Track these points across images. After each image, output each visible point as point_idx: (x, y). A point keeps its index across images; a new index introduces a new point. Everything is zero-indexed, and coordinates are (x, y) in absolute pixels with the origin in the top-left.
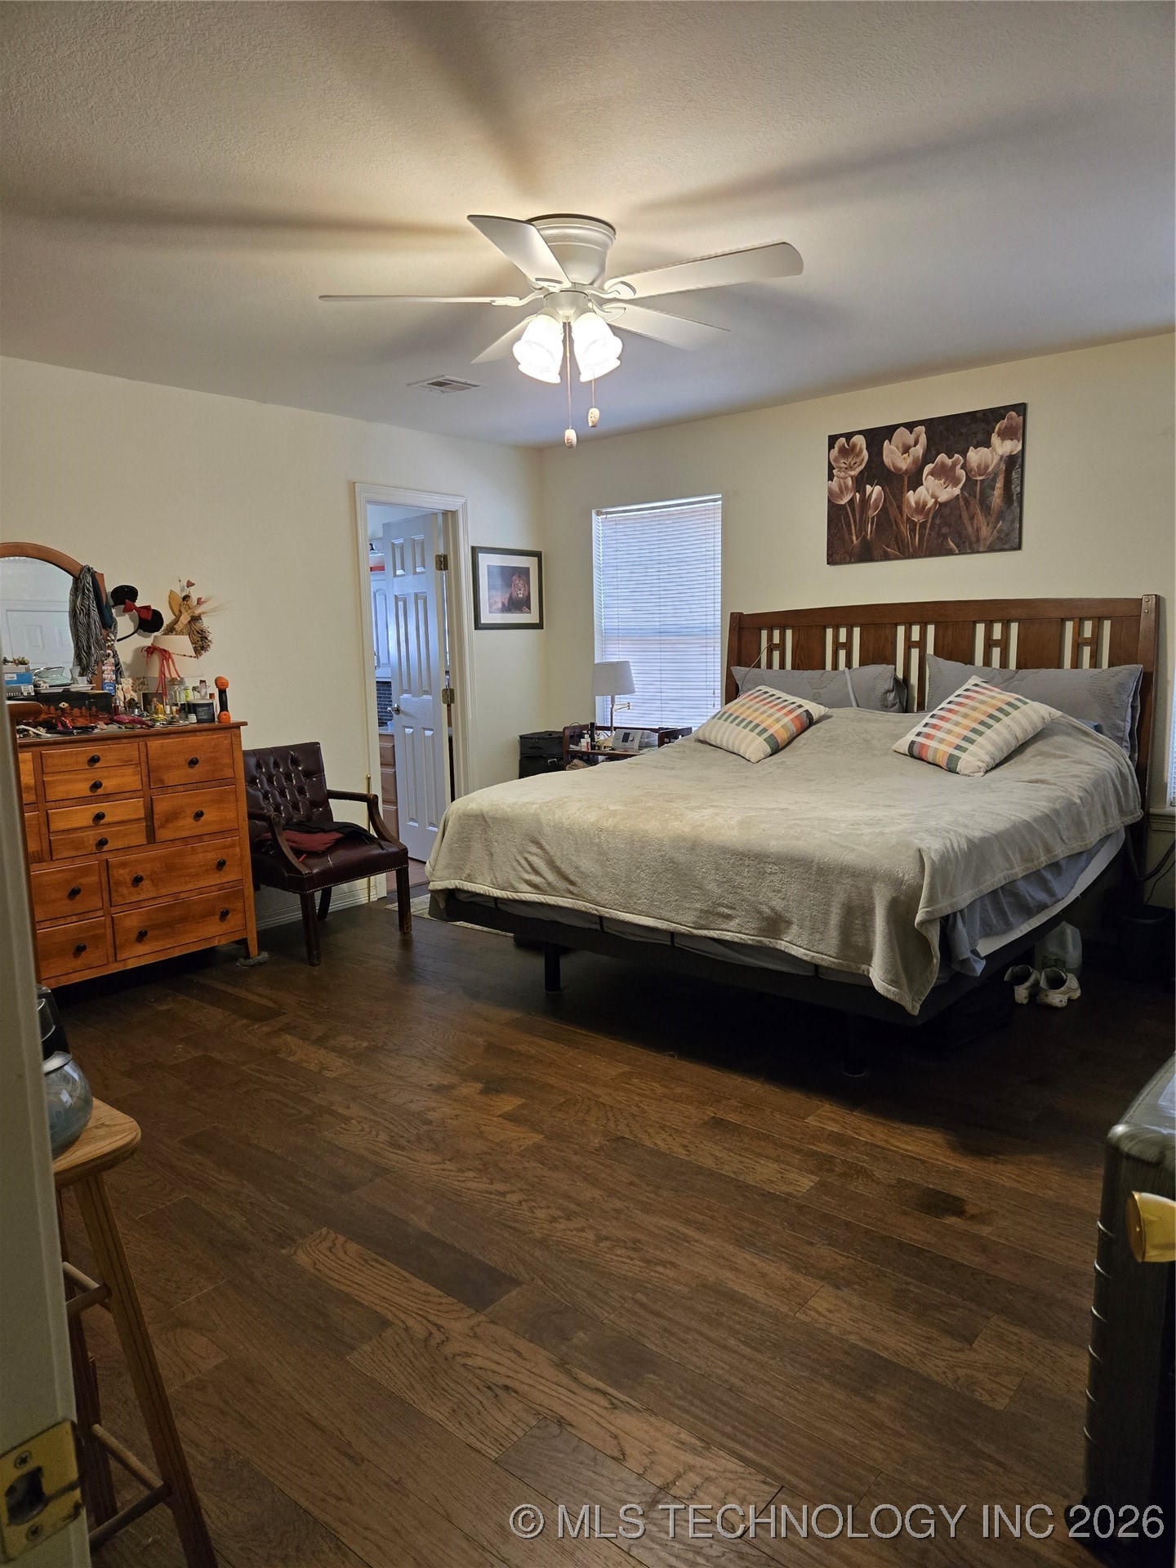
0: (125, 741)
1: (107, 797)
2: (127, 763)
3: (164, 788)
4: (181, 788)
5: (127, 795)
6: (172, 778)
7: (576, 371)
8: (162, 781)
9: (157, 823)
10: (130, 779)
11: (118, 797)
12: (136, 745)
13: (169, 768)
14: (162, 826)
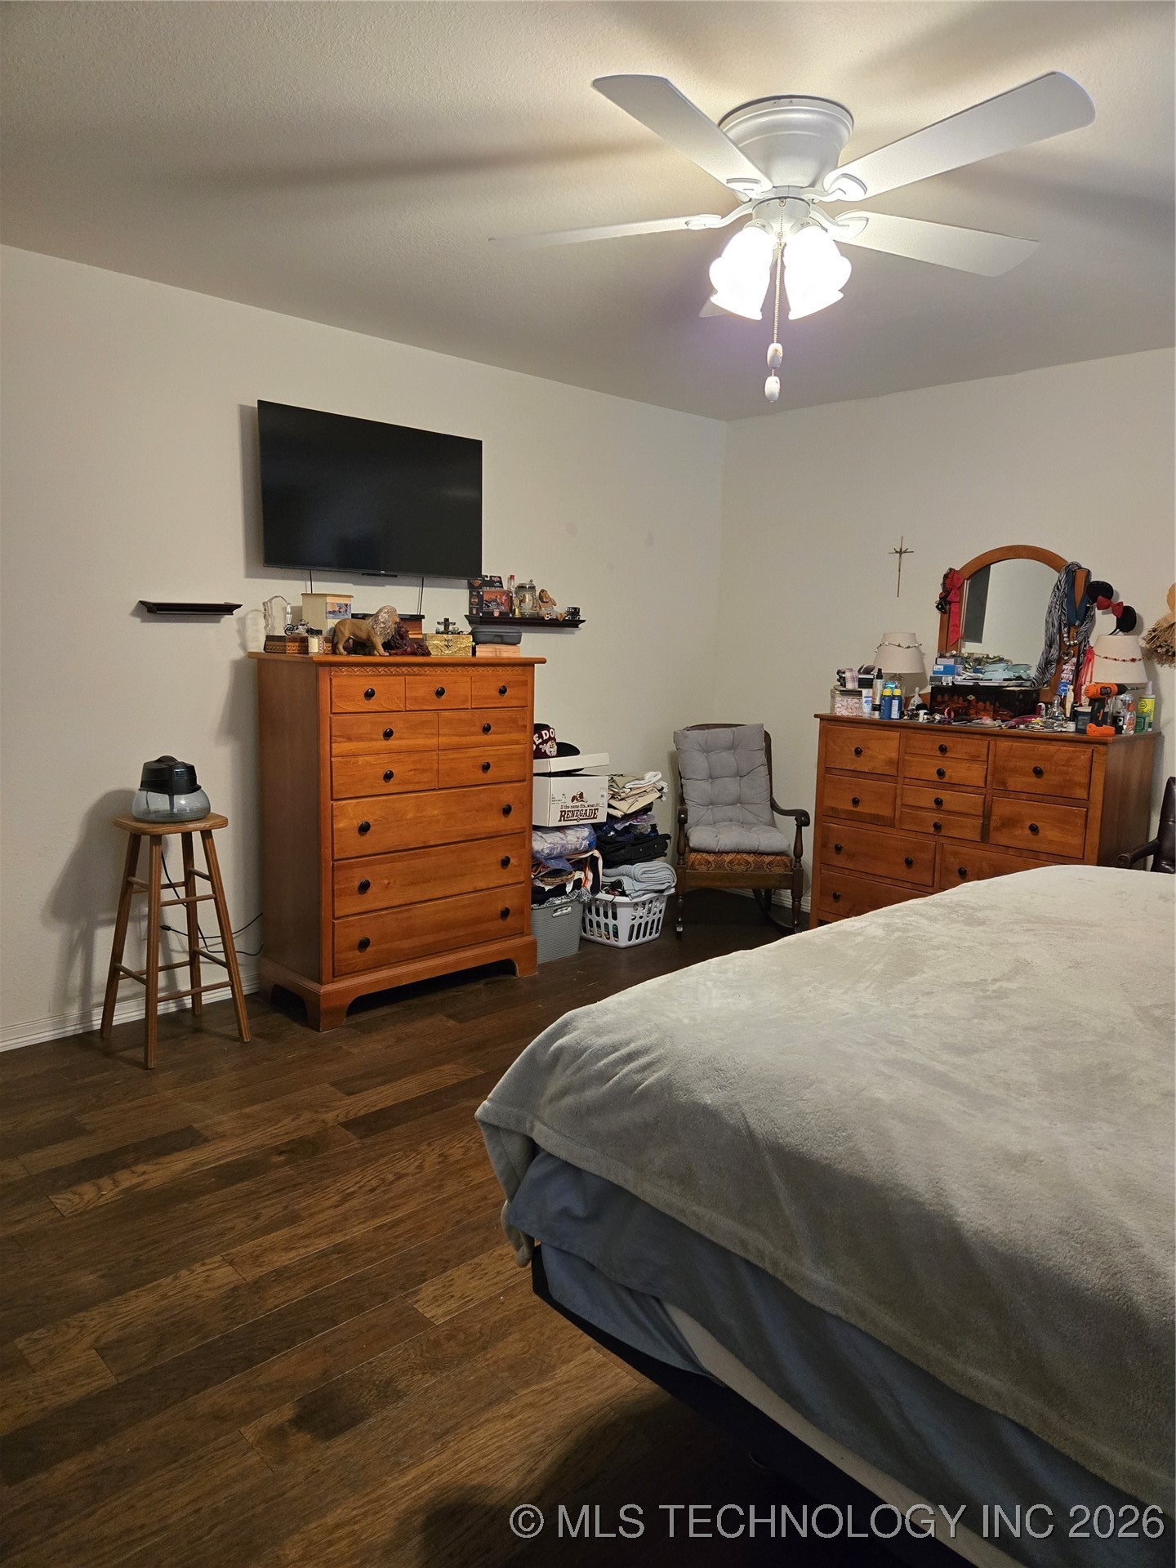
0: (977, 737)
1: (952, 786)
2: (973, 759)
3: (1006, 792)
4: (1024, 796)
5: (970, 789)
6: (1015, 782)
7: (785, 307)
8: (1004, 783)
9: (993, 824)
10: (974, 774)
11: (962, 788)
12: (986, 743)
13: (1015, 771)
14: (997, 829)
